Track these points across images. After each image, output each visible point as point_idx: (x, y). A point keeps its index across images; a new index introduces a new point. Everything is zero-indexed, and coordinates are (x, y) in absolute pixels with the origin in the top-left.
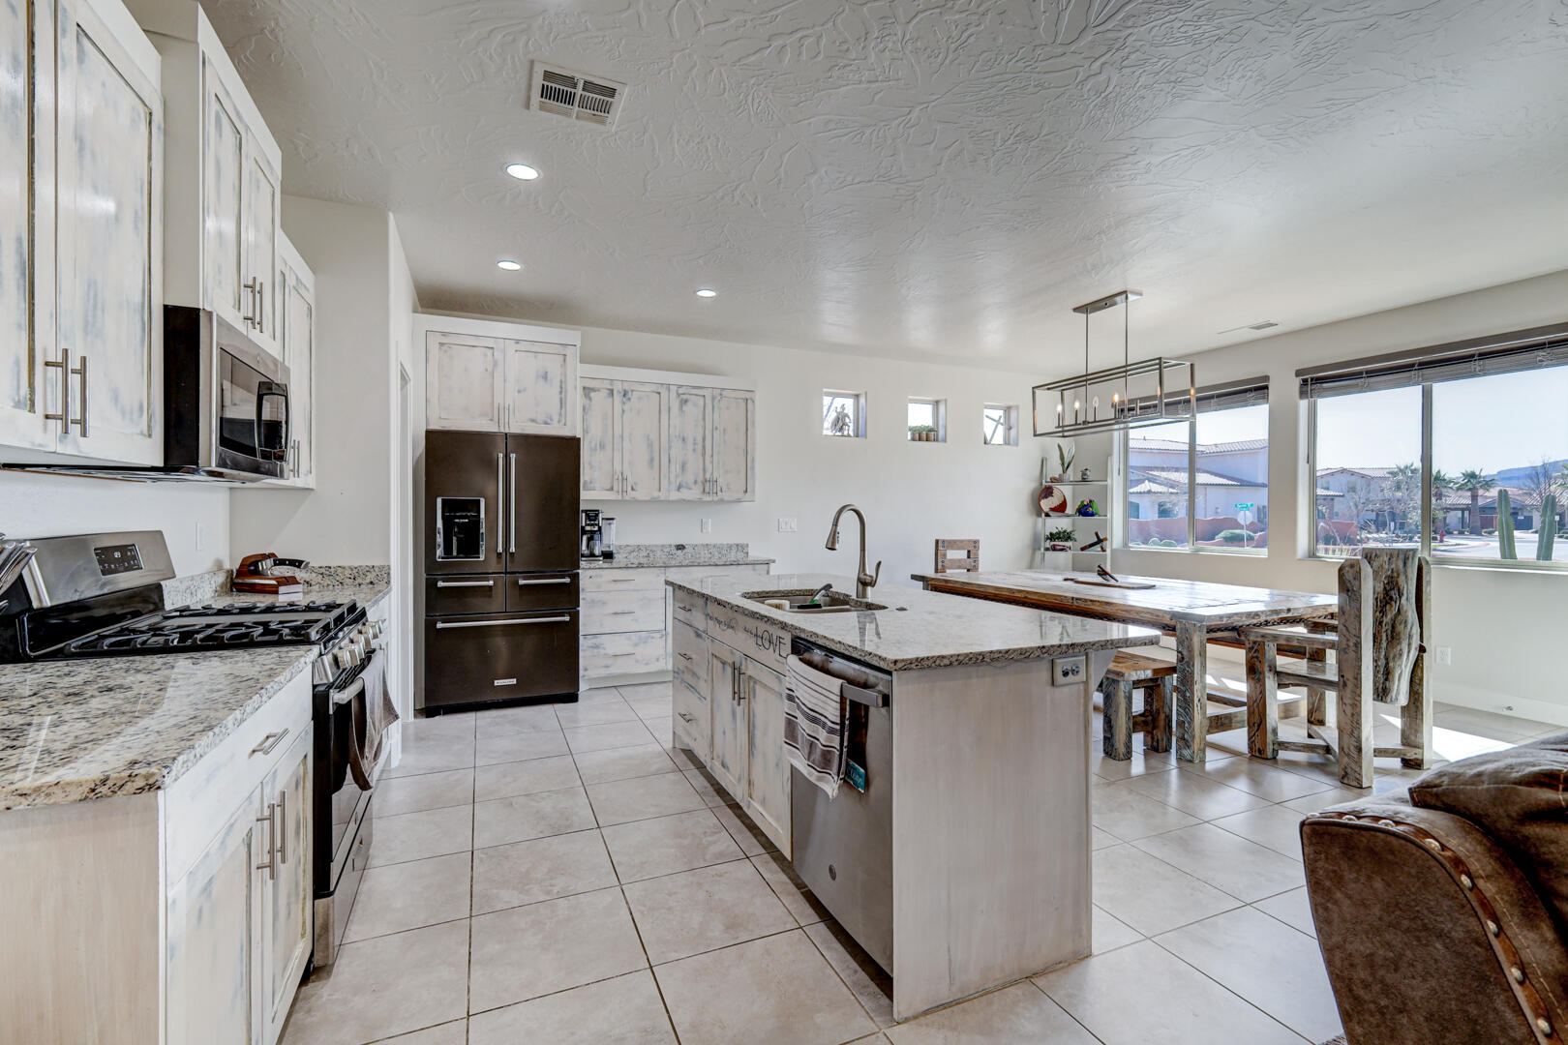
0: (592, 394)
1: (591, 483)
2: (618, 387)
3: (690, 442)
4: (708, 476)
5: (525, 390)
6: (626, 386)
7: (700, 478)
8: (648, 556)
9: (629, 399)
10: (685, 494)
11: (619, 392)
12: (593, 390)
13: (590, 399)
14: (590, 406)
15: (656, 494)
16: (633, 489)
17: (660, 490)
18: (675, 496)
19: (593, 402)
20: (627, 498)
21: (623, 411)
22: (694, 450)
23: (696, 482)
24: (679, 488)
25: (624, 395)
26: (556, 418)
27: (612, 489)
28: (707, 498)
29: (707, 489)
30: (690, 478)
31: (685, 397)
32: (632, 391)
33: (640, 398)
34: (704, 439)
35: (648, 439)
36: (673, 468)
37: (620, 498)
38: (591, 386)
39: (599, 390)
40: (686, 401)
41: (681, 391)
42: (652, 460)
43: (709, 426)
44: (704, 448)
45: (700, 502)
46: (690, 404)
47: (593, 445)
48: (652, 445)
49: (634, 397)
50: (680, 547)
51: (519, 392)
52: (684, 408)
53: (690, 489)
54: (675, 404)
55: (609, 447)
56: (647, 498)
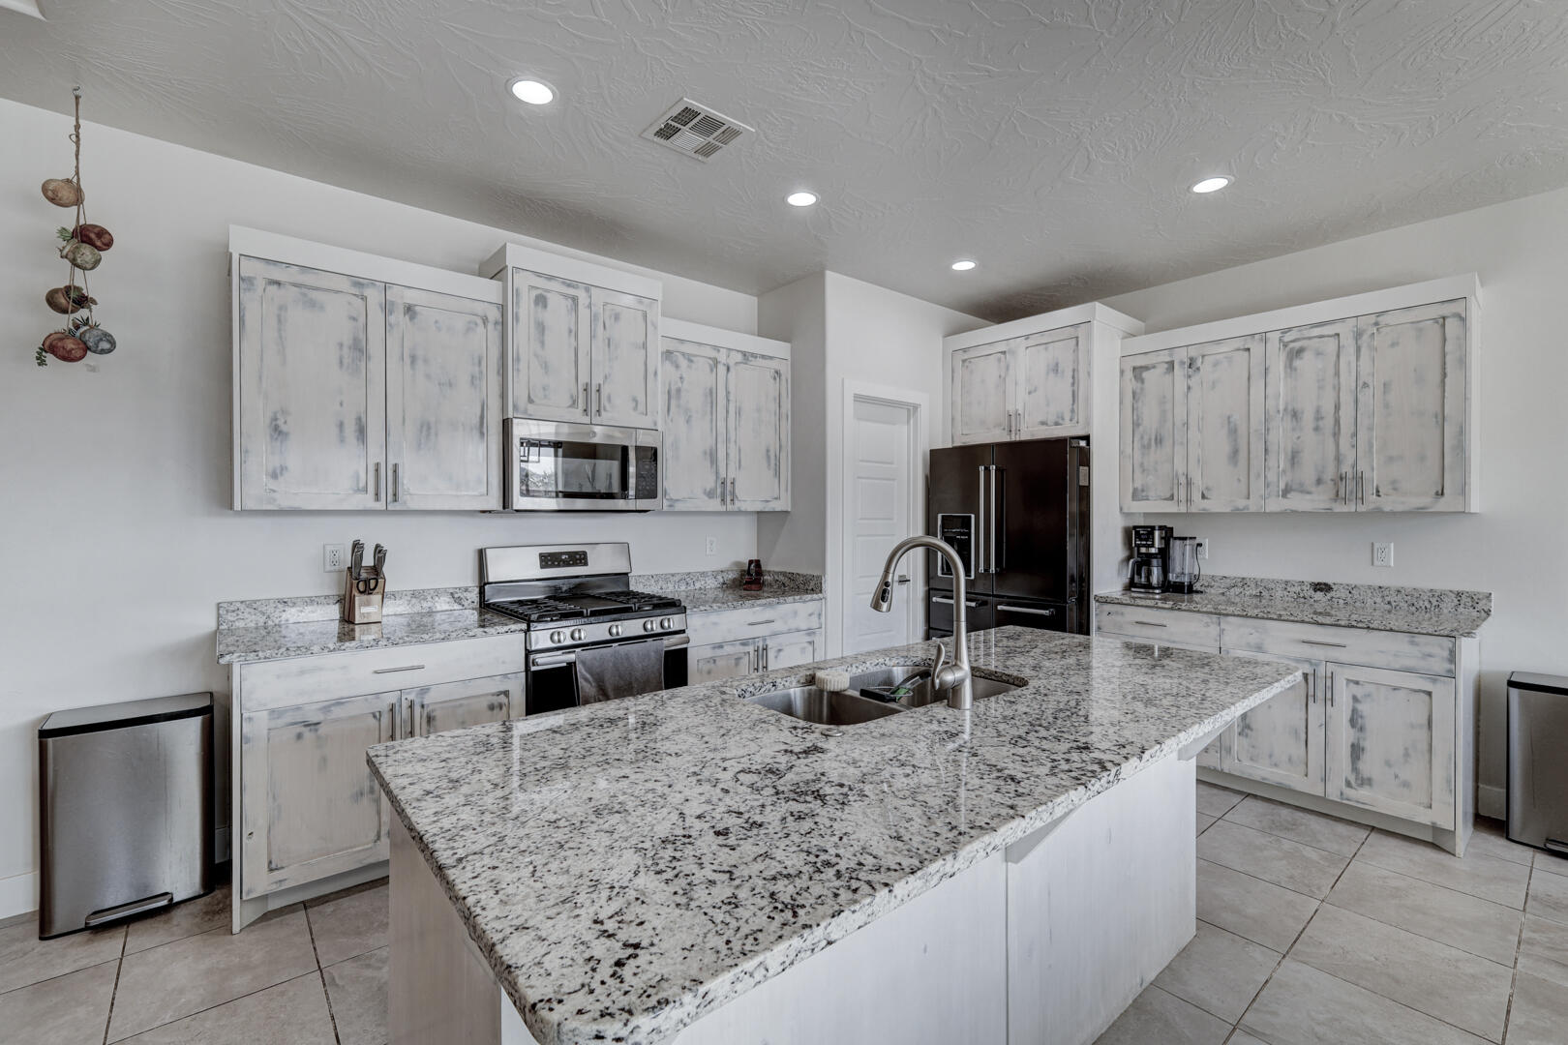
0: (1145, 375)
1: (1143, 491)
2: (1181, 355)
3: (1308, 417)
4: (1346, 468)
5: (1035, 391)
6: (1193, 352)
7: (1330, 473)
8: (1260, 596)
9: (1198, 369)
10: (1297, 502)
11: (1182, 363)
12: (1146, 368)
13: (1143, 381)
14: (1142, 389)
15: (1241, 503)
16: (1203, 497)
17: (1248, 498)
18: (1275, 505)
19: (1146, 385)
20: (1193, 509)
21: (1189, 388)
22: (1317, 429)
23: (1319, 481)
24: (1286, 492)
25: (1190, 366)
26: (1067, 417)
27: (1172, 498)
28: (1339, 508)
29: (1342, 493)
30: (1307, 474)
31: (1297, 345)
32: (1203, 356)
33: (1216, 364)
34: (1337, 408)
35: (1229, 422)
36: (1272, 463)
37: (1183, 509)
38: (1143, 364)
39: (1154, 367)
40: (1301, 351)
41: (1288, 337)
42: (1235, 452)
43: (1347, 381)
44: (1337, 422)
45: (1329, 514)
46: (1307, 356)
47: (1146, 442)
48: (1235, 431)
49: (1206, 367)
50: (1322, 587)
51: (1030, 393)
52: (1297, 363)
53: (1309, 493)
54: (1278, 363)
55: (1168, 443)
56: (1228, 510)
